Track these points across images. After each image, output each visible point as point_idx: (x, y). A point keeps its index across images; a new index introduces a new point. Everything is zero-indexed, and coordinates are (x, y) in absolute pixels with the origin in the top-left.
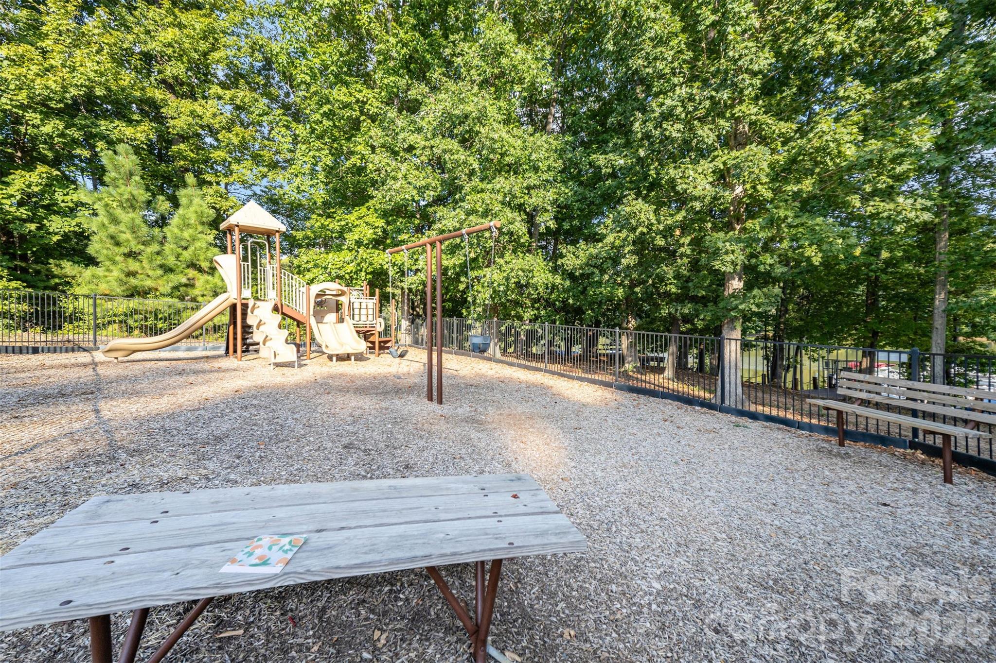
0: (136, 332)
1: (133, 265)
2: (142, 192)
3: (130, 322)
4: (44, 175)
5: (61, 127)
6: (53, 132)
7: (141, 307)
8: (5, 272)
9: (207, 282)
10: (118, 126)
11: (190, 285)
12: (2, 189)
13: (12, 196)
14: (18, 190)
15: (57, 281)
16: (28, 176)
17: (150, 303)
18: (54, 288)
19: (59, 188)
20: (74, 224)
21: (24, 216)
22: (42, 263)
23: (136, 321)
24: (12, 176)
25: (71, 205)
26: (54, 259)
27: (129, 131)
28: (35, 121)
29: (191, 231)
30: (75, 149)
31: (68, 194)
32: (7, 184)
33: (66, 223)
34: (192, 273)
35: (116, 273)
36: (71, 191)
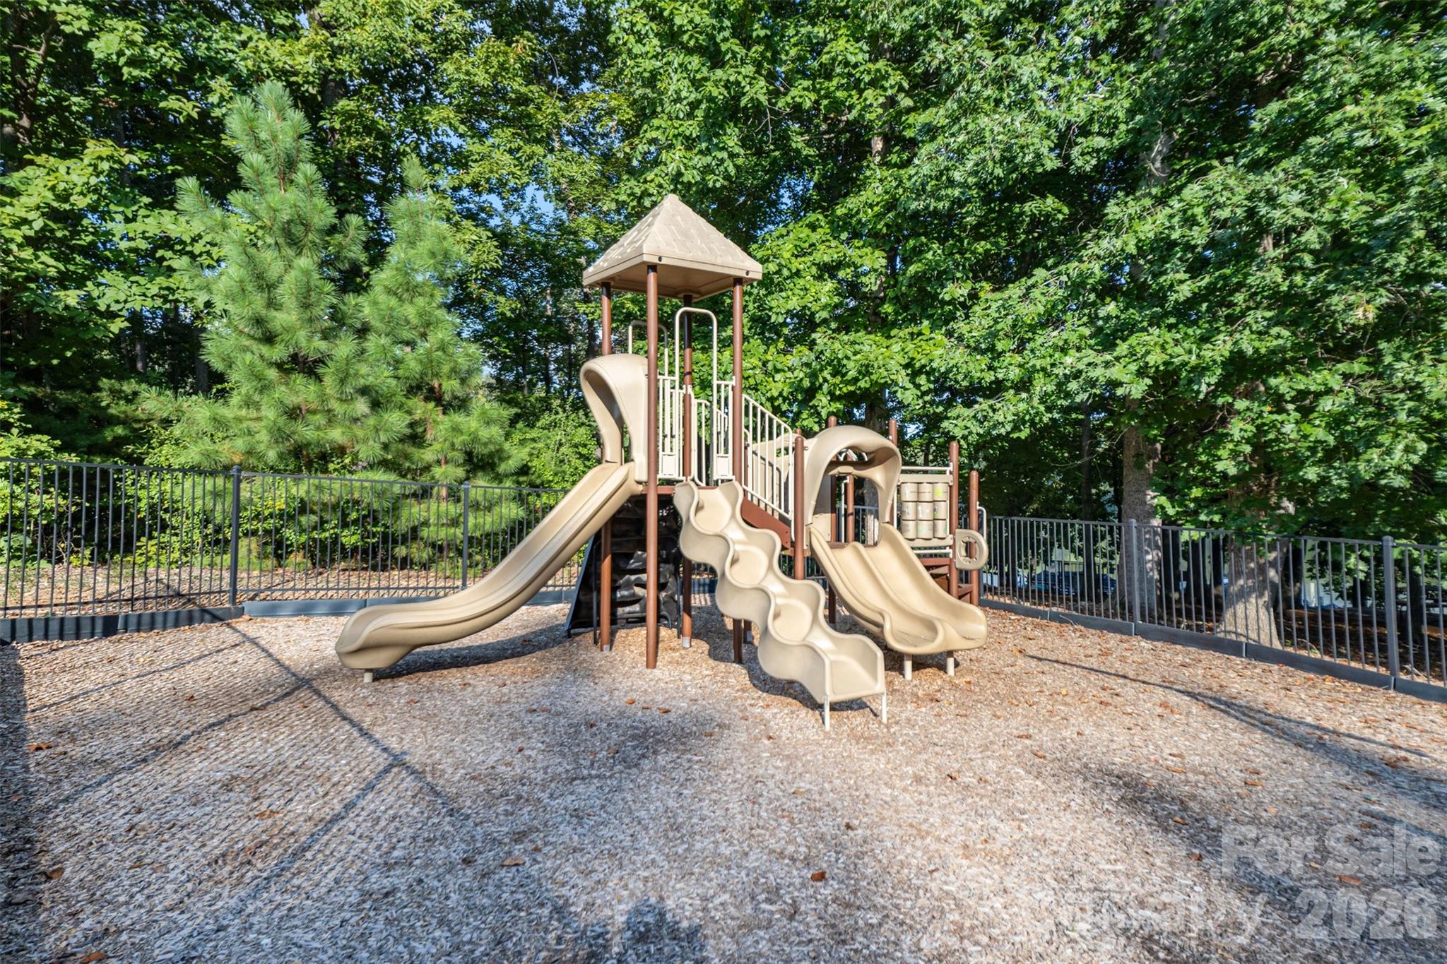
0: (297, 558)
1: (302, 391)
2: (320, 202)
3: (290, 534)
4: (105, 166)
5: (138, 38)
6: (120, 54)
7: (315, 496)
8: (16, 414)
9: (456, 429)
10: (250, 38)
11: (415, 437)
12: (3, 204)
13: (25, 221)
14: (38, 207)
15: (119, 430)
16: (63, 170)
17: (333, 486)
18: (112, 449)
19: (119, 204)
20: (154, 290)
21: (52, 272)
22: (81, 386)
23: (302, 531)
24: (30, 171)
25: (143, 245)
26: (109, 377)
27: (277, 51)
28: (77, 24)
29: (420, 301)
30: (165, 98)
31: (134, 219)
32: (14, 193)
33: (135, 289)
34: (421, 408)
35: (270, 413)
36: (143, 212)
